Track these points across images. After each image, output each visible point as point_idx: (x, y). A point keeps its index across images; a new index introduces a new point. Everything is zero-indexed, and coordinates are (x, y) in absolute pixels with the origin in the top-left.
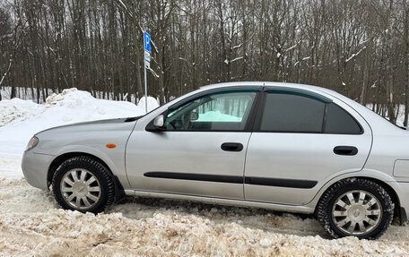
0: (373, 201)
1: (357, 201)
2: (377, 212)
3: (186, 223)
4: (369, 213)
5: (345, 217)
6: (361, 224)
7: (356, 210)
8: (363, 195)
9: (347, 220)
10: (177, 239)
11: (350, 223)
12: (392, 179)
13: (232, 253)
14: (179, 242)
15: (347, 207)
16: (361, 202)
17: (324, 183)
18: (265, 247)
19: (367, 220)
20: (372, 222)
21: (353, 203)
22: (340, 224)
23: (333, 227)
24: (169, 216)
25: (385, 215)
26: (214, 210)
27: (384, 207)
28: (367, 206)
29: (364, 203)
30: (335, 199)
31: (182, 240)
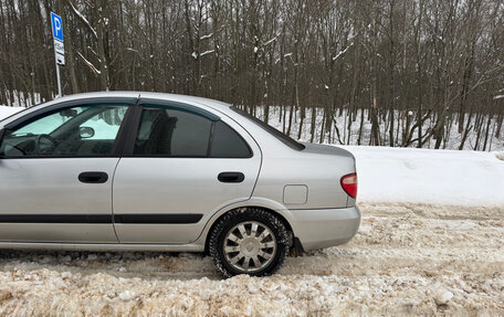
0: (266, 232)
1: (249, 234)
2: (272, 244)
3: (32, 279)
4: (263, 246)
5: (238, 253)
6: (255, 259)
7: (250, 244)
8: (255, 226)
9: (240, 256)
10: (12, 303)
11: (244, 258)
12: (283, 207)
13: (84, 313)
14: (15, 306)
15: (239, 241)
16: (253, 234)
17: (210, 215)
18: (126, 301)
19: (261, 253)
20: (266, 255)
21: (245, 236)
22: (233, 262)
23: (226, 265)
24: (8, 273)
25: (280, 247)
26: (91, 257)
27: (278, 238)
28: (260, 238)
29: (257, 236)
30: (225, 233)
31: (20, 304)
